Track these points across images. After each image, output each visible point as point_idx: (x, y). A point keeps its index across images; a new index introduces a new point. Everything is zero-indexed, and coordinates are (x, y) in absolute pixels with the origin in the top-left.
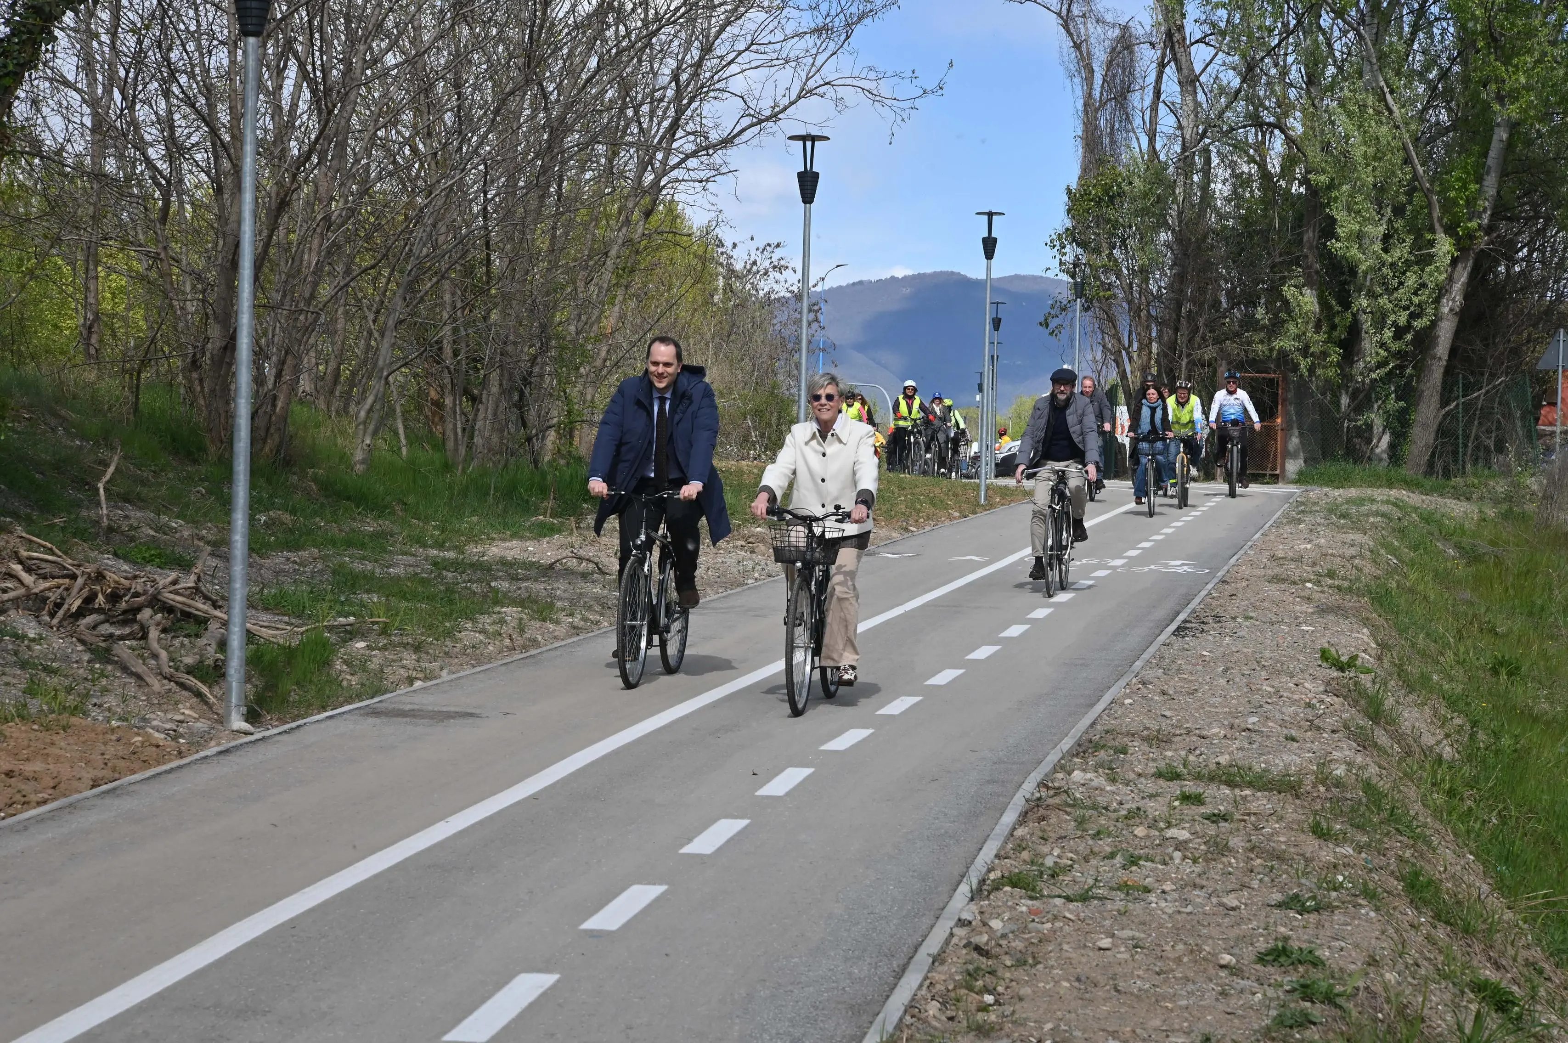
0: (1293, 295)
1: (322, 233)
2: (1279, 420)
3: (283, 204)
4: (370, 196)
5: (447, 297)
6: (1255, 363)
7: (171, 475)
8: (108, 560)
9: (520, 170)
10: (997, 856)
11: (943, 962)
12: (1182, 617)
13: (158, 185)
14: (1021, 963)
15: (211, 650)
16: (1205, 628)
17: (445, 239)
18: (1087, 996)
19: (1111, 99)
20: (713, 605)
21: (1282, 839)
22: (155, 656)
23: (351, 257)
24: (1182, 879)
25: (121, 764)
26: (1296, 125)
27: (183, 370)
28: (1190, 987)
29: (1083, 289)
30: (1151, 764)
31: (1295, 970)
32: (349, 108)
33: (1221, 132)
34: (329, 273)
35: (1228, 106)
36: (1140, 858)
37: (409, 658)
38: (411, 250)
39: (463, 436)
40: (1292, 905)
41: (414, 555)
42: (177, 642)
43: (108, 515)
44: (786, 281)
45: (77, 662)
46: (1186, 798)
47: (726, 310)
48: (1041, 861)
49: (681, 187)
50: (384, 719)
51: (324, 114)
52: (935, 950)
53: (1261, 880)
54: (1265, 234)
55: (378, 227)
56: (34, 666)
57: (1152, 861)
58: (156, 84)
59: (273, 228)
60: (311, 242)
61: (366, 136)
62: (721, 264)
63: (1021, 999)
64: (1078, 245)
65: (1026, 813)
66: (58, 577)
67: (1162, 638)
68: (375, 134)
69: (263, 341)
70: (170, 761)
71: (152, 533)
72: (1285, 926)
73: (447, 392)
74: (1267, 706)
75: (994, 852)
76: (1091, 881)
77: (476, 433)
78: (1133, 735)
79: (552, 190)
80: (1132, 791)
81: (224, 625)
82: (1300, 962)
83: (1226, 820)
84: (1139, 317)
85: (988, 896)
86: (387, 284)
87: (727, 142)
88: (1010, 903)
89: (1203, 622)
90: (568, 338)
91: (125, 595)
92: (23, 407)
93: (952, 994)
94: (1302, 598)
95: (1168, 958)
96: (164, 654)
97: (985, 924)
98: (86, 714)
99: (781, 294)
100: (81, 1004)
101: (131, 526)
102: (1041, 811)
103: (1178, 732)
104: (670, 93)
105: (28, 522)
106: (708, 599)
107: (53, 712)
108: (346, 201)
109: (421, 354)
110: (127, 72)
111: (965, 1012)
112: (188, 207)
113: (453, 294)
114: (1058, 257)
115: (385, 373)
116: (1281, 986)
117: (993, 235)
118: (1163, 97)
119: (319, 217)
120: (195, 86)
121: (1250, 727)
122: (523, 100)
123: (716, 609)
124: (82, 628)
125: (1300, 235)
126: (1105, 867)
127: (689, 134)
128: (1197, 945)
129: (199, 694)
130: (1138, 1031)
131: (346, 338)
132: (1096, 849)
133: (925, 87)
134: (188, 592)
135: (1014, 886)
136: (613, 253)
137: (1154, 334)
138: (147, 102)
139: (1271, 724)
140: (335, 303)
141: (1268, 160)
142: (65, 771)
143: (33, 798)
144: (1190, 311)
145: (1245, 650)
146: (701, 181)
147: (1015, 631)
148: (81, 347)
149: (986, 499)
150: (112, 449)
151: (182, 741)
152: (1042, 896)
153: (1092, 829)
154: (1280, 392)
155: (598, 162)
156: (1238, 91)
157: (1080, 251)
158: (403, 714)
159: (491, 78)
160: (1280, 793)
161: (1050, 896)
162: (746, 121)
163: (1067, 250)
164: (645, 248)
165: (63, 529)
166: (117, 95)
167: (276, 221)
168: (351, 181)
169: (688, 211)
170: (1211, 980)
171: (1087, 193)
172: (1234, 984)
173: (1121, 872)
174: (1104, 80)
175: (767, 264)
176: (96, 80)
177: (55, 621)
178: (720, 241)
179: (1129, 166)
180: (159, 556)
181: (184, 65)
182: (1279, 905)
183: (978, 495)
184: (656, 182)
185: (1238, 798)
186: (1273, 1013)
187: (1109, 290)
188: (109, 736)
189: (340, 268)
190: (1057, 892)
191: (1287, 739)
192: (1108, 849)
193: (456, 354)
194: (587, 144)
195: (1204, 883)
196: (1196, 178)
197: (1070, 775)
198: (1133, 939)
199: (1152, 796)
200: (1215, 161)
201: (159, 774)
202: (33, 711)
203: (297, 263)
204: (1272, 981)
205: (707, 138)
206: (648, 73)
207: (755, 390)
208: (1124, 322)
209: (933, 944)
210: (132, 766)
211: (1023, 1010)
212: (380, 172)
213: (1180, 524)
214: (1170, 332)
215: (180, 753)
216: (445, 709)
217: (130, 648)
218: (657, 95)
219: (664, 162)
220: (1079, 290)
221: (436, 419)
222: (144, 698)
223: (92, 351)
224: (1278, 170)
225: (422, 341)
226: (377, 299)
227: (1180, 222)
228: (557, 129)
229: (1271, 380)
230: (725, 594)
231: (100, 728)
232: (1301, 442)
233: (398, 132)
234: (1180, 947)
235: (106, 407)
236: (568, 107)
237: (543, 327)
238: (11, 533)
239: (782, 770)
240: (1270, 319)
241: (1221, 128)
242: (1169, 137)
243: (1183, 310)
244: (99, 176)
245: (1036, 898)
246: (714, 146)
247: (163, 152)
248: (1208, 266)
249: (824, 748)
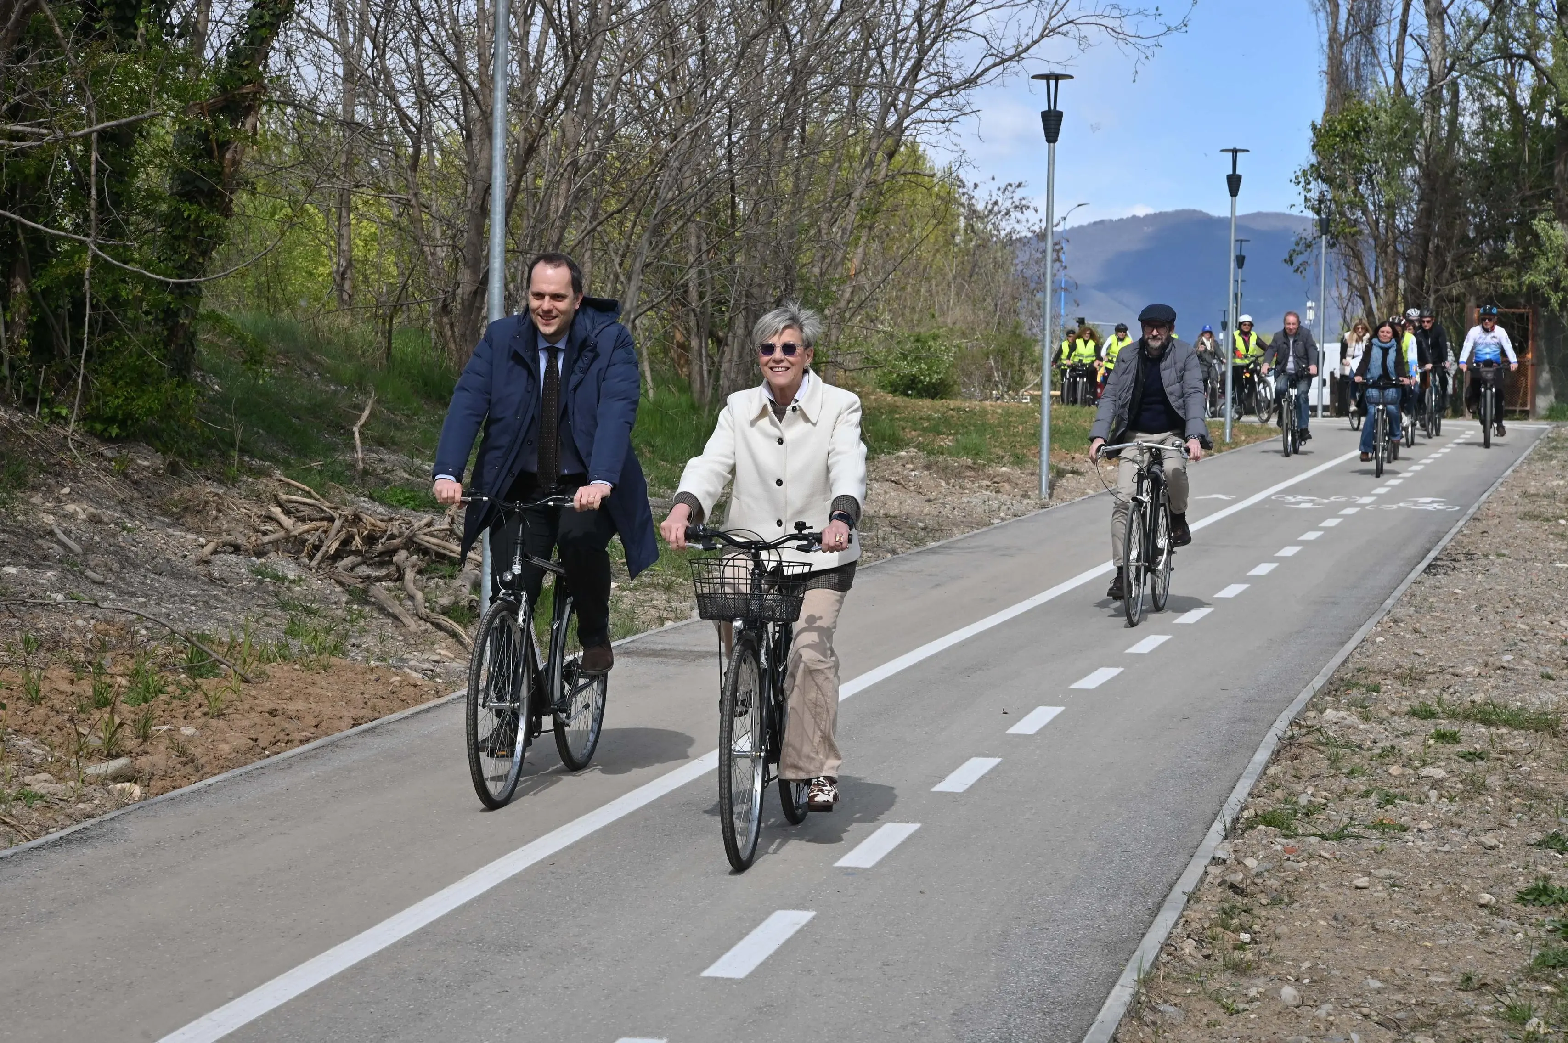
0: (1544, 229)
1: (569, 178)
2: (1529, 356)
3: (531, 150)
4: (616, 141)
5: (693, 241)
6: (1504, 299)
7: (423, 419)
8: (364, 503)
9: (763, 113)
10: (1251, 795)
11: (1198, 900)
12: (1432, 554)
13: (408, 132)
14: (1276, 901)
15: (466, 591)
16: (1457, 565)
17: (690, 181)
18: (1345, 934)
19: (1357, 34)
20: (960, 544)
21: (1540, 778)
22: (411, 597)
23: (598, 202)
24: (1439, 818)
25: (381, 703)
26: (1547, 56)
27: (434, 314)
28: (1450, 926)
29: (1328, 225)
30: (1404, 702)
31: (1557, 909)
32: (595, 54)
33: (1470, 65)
34: (576, 218)
35: (1477, 38)
36: (1395, 797)
37: (660, 599)
38: (656, 194)
39: (709, 378)
40: (1552, 844)
41: (663, 497)
42: (432, 583)
43: (363, 459)
44: (1027, 221)
45: (335, 603)
46: (1441, 737)
47: (968, 250)
48: (1294, 799)
49: (924, 127)
50: (636, 659)
51: (571, 61)
52: (1190, 889)
53: (1519, 819)
54: (1514, 168)
55: (624, 172)
56: (295, 607)
57: (1408, 800)
58: (406, 33)
59: (521, 172)
60: (558, 188)
61: (612, 81)
62: (963, 205)
63: (1277, 938)
64: (1324, 181)
65: (1279, 751)
66: (316, 520)
67: (1413, 576)
68: (620, 80)
69: (511, 286)
70: (428, 700)
71: (406, 476)
72: (1546, 865)
73: (692, 336)
74: (1521, 644)
75: (1247, 790)
76: (1346, 820)
77: (722, 375)
78: (1386, 673)
79: (796, 132)
80: (1386, 730)
81: (478, 566)
82: (1561, 901)
83: (1482, 759)
84: (1386, 253)
85: (1242, 834)
86: (633, 228)
87: (970, 82)
88: (1264, 842)
89: (1454, 560)
90: (813, 280)
91: (381, 537)
92: (279, 353)
93: (1209, 932)
94: (1556, 535)
95: (1427, 897)
96: (419, 595)
97: (1239, 863)
98: (345, 654)
99: (1023, 234)
100: (348, 939)
101: (385, 469)
102: (1294, 750)
103: (1431, 670)
104: (913, 34)
105: (286, 465)
106: (955, 538)
107: (313, 652)
108: (593, 147)
109: (667, 297)
110: (378, 21)
111: (1222, 950)
112: (437, 155)
113: (699, 237)
114: (1303, 193)
115: (632, 317)
116: (1543, 926)
117: (1238, 172)
118: (1409, 31)
119: (566, 162)
120: (443, 33)
121: (1506, 665)
122: (766, 42)
123: (963, 548)
124: (340, 569)
125: (1551, 168)
126: (1360, 806)
127: (932, 74)
128: (1455, 884)
129: (454, 635)
130: (1397, 970)
131: (592, 282)
132: (1350, 788)
133: (1169, 24)
134: (442, 534)
135: (1269, 824)
136: (857, 194)
137: (1401, 270)
138: (396, 50)
139: (1526, 662)
140: (582, 247)
141: (1518, 92)
142: (327, 710)
143: (296, 736)
144: (1438, 247)
145: (1499, 588)
146: (944, 122)
147: (1264, 569)
148: (335, 294)
149: (1231, 437)
150: (367, 393)
151: (438, 680)
152: (1297, 835)
153: (1345, 767)
154: (1530, 327)
155: (841, 104)
156: (1487, 23)
157: (1325, 187)
158: (655, 654)
159: (735, 22)
160: (1537, 731)
161: (1304, 835)
162: (989, 61)
163: (1313, 185)
164: (889, 190)
165: (320, 472)
166: (368, 44)
167: (524, 167)
168: (597, 126)
169: (930, 153)
170: (1471, 920)
171: (1332, 128)
172: (1495, 924)
173: (1376, 811)
174: (1350, 15)
175: (1008, 204)
176: (347, 30)
177: (314, 563)
178: (961, 181)
179: (1375, 100)
180: (413, 498)
181: (433, 13)
182: (1539, 845)
183: (1224, 433)
184: (899, 124)
185: (1494, 737)
186: (1536, 953)
187: (1355, 226)
188: (368, 676)
189: (587, 213)
190: (1312, 830)
191: (1542, 677)
192: (1363, 788)
193: (701, 296)
194: (832, 86)
195: (1461, 822)
196: (1443, 112)
197: (1322, 713)
198: (1390, 878)
199: (1406, 735)
200: (1463, 93)
201: (418, 713)
202: (295, 651)
203: (544, 208)
204: (1533, 921)
205: (949, 78)
206: (890, 14)
207: (998, 329)
208: (1370, 258)
209: (1188, 882)
210: (391, 705)
211: (1280, 949)
212: (626, 117)
213: (1428, 461)
214: (1418, 268)
215: (437, 692)
216: (696, 649)
217: (389, 590)
218: (900, 36)
219: (907, 103)
220: (1324, 226)
221: (682, 362)
222: (401, 638)
223: (346, 297)
224: (1528, 102)
225: (668, 283)
226: (623, 242)
227: (1427, 157)
228: (801, 72)
229: (1521, 315)
230: (971, 533)
231: (360, 668)
232: (1552, 378)
233: (643, 78)
234: (1438, 886)
235: (360, 352)
236: (811, 50)
237: (788, 269)
238: (271, 476)
239: (1032, 710)
240: (1519, 254)
241: (1469, 61)
242: (1416, 71)
243: (1431, 246)
244: (350, 124)
245: (1291, 837)
246: (957, 86)
247: (413, 100)
248: (1457, 201)
249: (1073, 686)
